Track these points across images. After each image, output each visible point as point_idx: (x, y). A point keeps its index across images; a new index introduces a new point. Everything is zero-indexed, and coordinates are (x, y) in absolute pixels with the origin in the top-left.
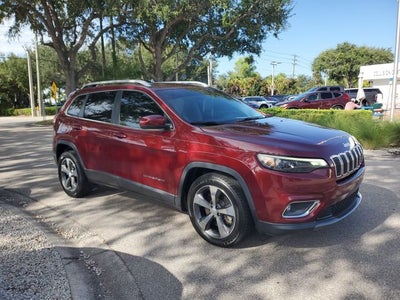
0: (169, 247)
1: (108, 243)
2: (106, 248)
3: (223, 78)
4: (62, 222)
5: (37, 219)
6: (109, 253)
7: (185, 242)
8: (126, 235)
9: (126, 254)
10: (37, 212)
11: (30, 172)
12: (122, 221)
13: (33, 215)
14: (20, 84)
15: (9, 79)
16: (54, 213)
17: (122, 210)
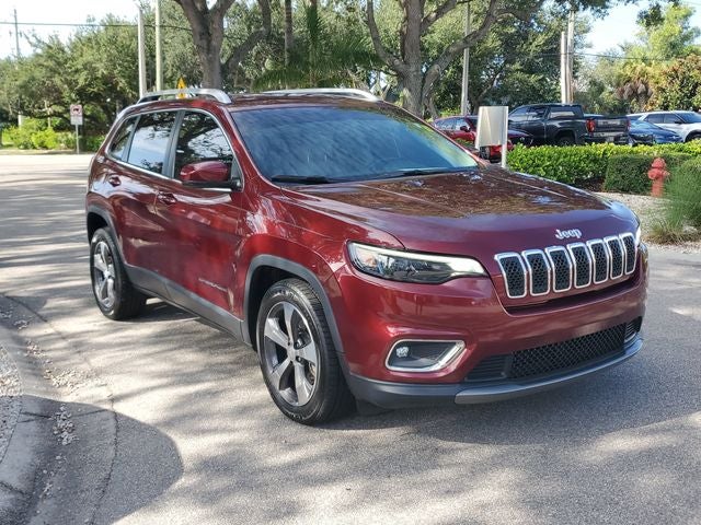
0: (209, 415)
1: (113, 400)
2: (106, 406)
3: (609, 59)
4: (63, 359)
5: (26, 351)
6: (104, 415)
7: (244, 411)
8: (153, 388)
9: (128, 418)
10: (34, 340)
11: (67, 268)
12: (164, 366)
13: (26, 344)
14: (122, 83)
15: (102, 70)
16: (62, 344)
17: (180, 347)
